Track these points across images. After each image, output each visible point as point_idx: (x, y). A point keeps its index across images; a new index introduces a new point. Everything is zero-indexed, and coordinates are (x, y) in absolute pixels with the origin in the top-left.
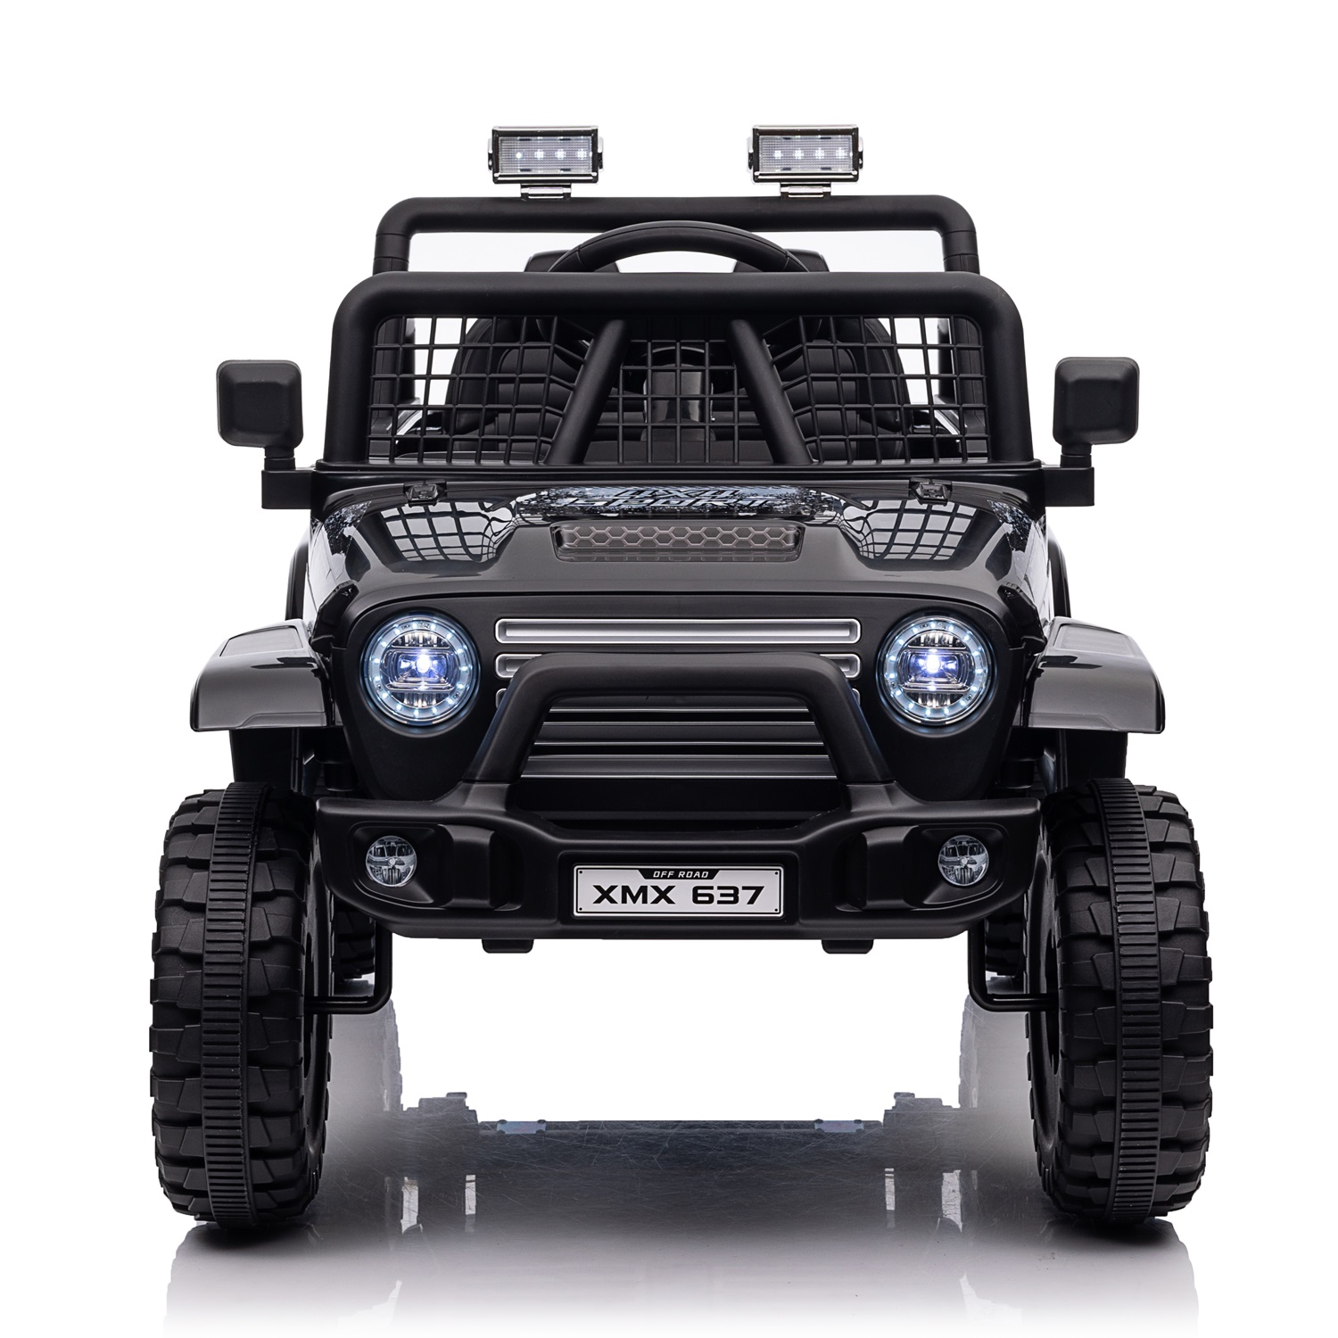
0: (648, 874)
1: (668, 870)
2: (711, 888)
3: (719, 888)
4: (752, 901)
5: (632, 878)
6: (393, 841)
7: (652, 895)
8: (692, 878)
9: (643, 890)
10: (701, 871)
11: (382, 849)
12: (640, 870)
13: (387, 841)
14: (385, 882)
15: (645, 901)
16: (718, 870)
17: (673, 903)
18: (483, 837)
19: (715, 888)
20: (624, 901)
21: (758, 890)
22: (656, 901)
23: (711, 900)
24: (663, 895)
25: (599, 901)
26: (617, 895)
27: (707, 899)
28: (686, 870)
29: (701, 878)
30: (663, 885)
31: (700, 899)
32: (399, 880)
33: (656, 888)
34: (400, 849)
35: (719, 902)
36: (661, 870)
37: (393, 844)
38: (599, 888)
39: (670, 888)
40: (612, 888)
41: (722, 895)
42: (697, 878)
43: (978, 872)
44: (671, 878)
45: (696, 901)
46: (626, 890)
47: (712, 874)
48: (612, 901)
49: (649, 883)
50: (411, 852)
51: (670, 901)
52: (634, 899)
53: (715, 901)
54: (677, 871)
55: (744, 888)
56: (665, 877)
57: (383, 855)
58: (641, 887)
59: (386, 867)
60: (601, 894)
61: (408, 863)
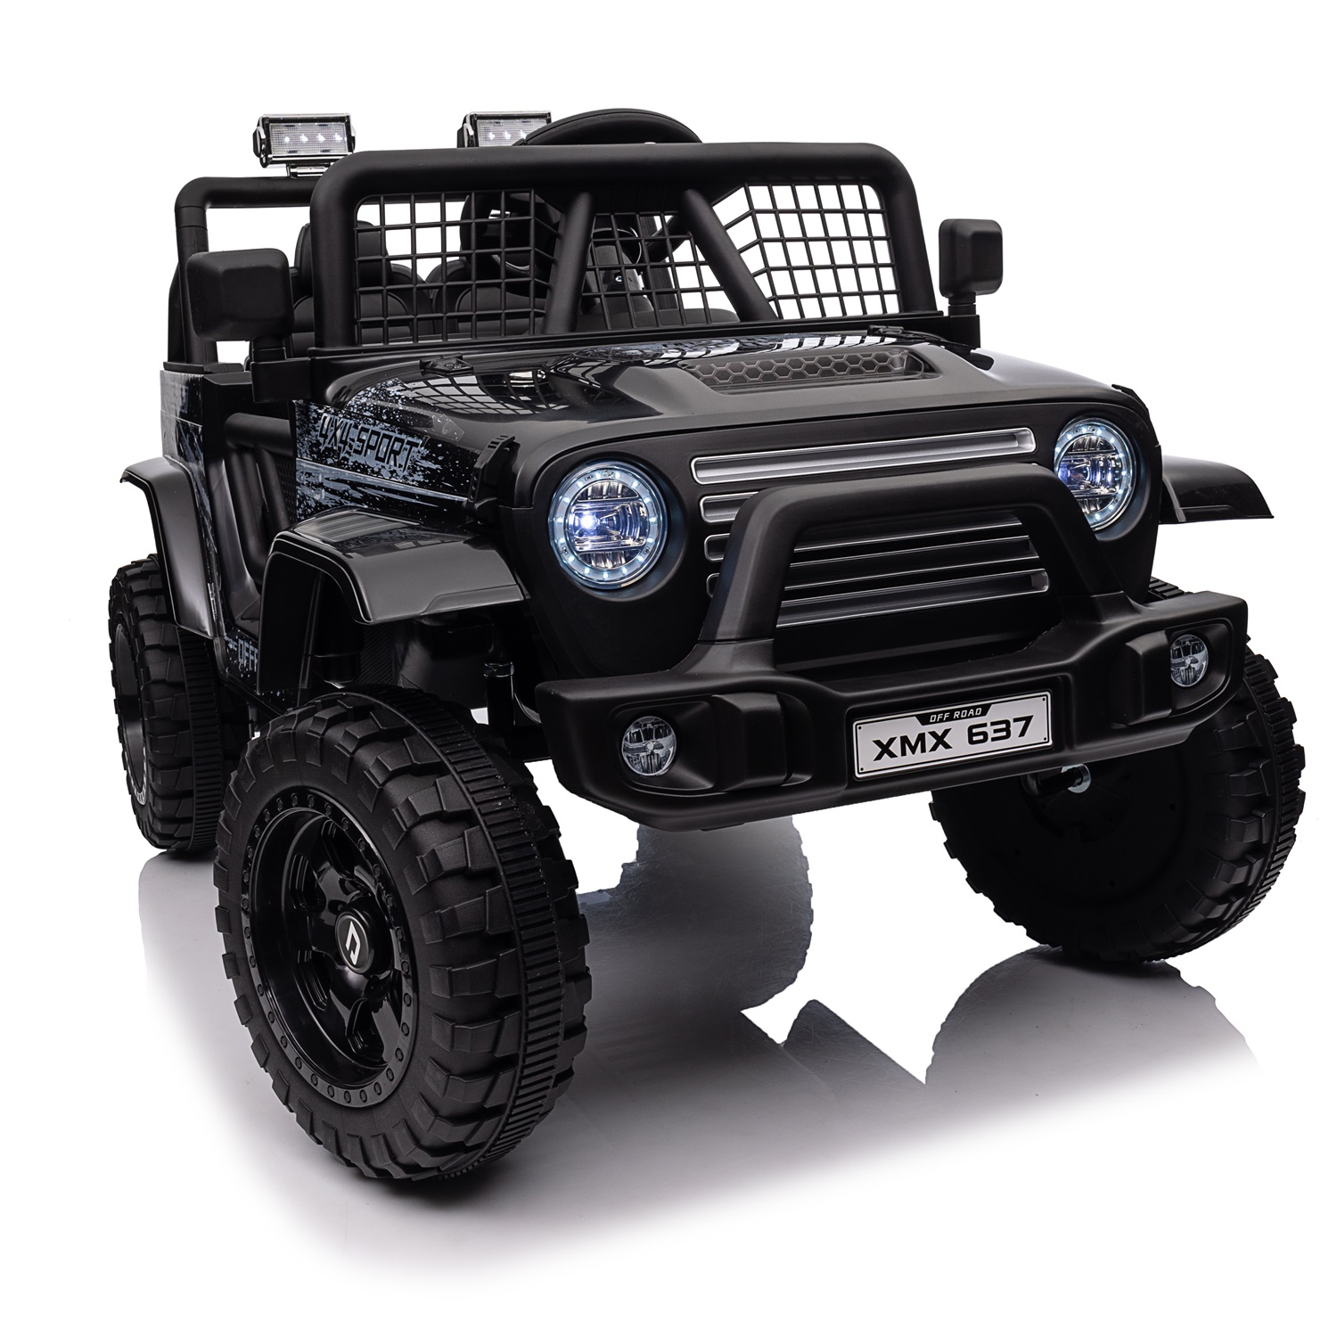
0: (924, 720)
1: (944, 712)
2: (985, 725)
3: (993, 724)
4: (1022, 734)
5: (908, 726)
6: (649, 722)
7: (930, 741)
8: (967, 717)
9: (921, 737)
10: (974, 708)
11: (638, 733)
12: (916, 716)
13: (642, 723)
14: (644, 771)
15: (923, 750)
16: (990, 704)
17: (951, 747)
19: (989, 724)
20: (904, 753)
21: (1028, 719)
22: (934, 749)
23: (985, 740)
24: (940, 740)
25: (879, 758)
26: (896, 748)
27: (981, 737)
28: (960, 710)
29: (975, 716)
30: (939, 729)
31: (975, 738)
32: (659, 767)
33: (933, 734)
34: (657, 730)
35: (993, 739)
36: (937, 713)
37: (649, 726)
38: (878, 743)
39: (946, 732)
40: (892, 740)
41: (996, 731)
42: (971, 716)
43: (1200, 671)
44: (948, 720)
45: (971, 742)
46: (905, 740)
47: (985, 709)
48: (892, 755)
49: (927, 729)
50: (670, 731)
51: (947, 746)
52: (913, 750)
53: (989, 739)
54: (952, 712)
55: (1015, 720)
56: (941, 721)
57: (639, 740)
58: (919, 735)
59: (644, 754)
60: (880, 750)
61: (666, 745)
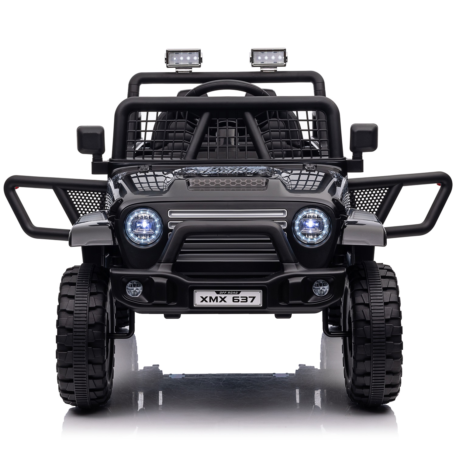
0: (218, 293)
1: (225, 291)
2: (239, 297)
3: (241, 297)
4: (252, 301)
5: (213, 294)
6: (135, 282)
7: (219, 299)
8: (232, 294)
9: (216, 298)
10: (235, 292)
11: (131, 285)
12: (215, 291)
13: (133, 282)
14: (132, 295)
15: (217, 301)
16: (241, 291)
17: (226, 302)
18: (164, 281)
19: (240, 297)
20: (210, 301)
21: (254, 298)
22: (221, 302)
23: (239, 301)
24: (223, 299)
25: (202, 301)
26: (208, 299)
27: (237, 301)
28: (230, 291)
29: (235, 294)
30: (223, 296)
31: (235, 301)
32: (137, 295)
33: (221, 297)
34: (137, 285)
35: (241, 302)
36: (222, 291)
37: (135, 283)
38: (202, 297)
39: (225, 297)
40: (206, 297)
41: (242, 299)
42: (234, 294)
43: (326, 292)
44: (226, 294)
45: (233, 301)
46: (211, 298)
47: (239, 293)
48: (206, 301)
49: (218, 295)
50: (141, 286)
51: (225, 302)
52: (214, 301)
53: (240, 301)
54: (227, 292)
55: (249, 297)
56: (223, 294)
57: (132, 287)
58: (216, 297)
59: (133, 291)
60: (203, 299)
61: (140, 289)
